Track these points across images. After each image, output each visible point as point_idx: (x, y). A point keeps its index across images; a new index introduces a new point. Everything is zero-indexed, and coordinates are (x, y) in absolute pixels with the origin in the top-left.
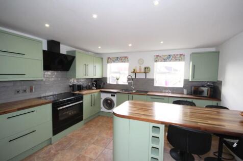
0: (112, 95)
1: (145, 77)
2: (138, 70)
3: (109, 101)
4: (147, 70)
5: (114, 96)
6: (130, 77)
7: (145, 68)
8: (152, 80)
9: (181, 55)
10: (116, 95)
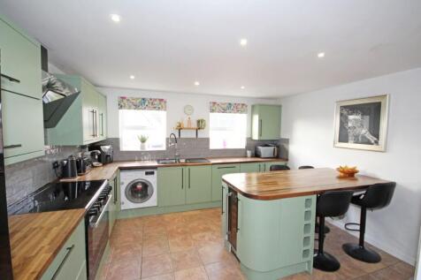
0: (147, 173)
1: (194, 136)
2: (185, 125)
3: (139, 186)
4: (200, 125)
5: (153, 173)
6: (173, 136)
7: (198, 122)
8: (207, 140)
9: (243, 105)
10: (156, 172)
